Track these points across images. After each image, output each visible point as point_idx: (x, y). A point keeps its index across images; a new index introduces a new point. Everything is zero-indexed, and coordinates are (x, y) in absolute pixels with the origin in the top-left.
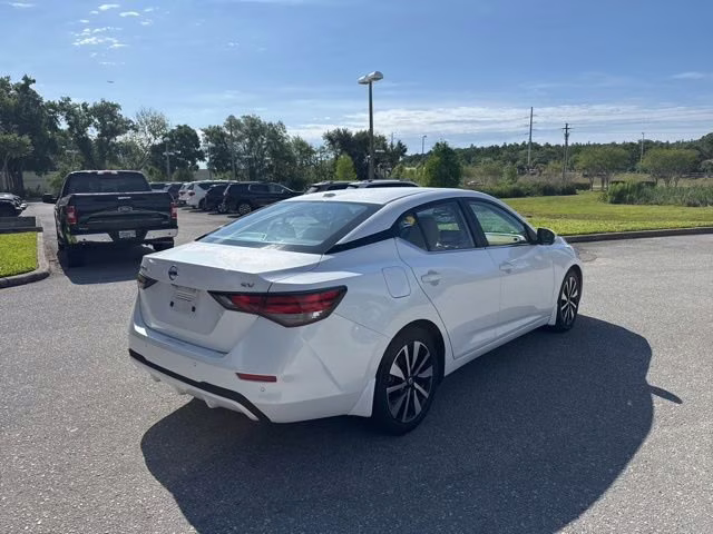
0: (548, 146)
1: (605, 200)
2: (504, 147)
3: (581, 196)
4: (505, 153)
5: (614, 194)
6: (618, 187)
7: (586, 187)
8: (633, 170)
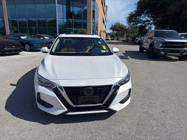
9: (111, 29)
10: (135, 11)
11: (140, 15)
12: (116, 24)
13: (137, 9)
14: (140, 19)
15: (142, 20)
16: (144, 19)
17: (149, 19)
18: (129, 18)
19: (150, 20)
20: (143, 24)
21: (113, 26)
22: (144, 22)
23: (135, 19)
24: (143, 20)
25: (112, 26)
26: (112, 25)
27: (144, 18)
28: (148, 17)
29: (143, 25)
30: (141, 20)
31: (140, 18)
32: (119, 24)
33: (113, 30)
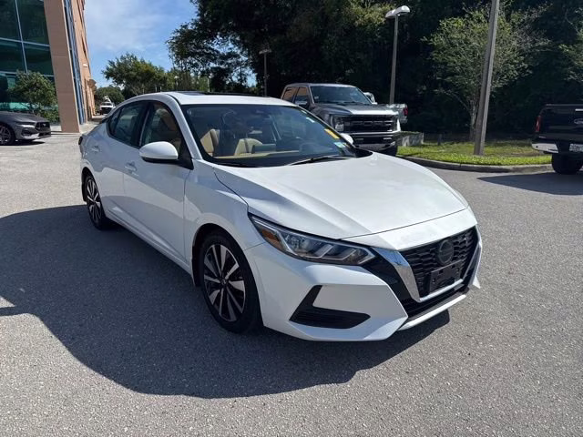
9: (109, 74)
10: (196, 23)
11: (212, 37)
12: (122, 58)
13: (199, 17)
14: (210, 48)
15: (218, 52)
16: (223, 50)
17: (236, 50)
18: (177, 43)
19: (239, 52)
20: (222, 63)
21: (114, 66)
22: (224, 58)
23: (197, 47)
24: (221, 51)
25: (110, 67)
26: (112, 63)
27: (222, 46)
28: (235, 43)
29: (222, 66)
30: (213, 50)
31: (212, 45)
32: (135, 59)
33: (119, 81)
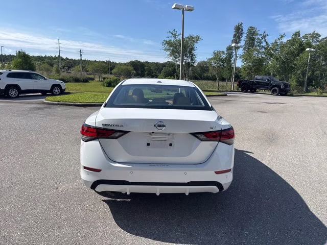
0: (67, 59)
1: (104, 85)
2: (46, 57)
3: (91, 83)
4: (47, 60)
5: (107, 83)
6: (108, 80)
7: (92, 79)
8: (111, 73)
